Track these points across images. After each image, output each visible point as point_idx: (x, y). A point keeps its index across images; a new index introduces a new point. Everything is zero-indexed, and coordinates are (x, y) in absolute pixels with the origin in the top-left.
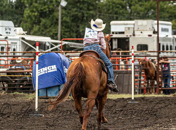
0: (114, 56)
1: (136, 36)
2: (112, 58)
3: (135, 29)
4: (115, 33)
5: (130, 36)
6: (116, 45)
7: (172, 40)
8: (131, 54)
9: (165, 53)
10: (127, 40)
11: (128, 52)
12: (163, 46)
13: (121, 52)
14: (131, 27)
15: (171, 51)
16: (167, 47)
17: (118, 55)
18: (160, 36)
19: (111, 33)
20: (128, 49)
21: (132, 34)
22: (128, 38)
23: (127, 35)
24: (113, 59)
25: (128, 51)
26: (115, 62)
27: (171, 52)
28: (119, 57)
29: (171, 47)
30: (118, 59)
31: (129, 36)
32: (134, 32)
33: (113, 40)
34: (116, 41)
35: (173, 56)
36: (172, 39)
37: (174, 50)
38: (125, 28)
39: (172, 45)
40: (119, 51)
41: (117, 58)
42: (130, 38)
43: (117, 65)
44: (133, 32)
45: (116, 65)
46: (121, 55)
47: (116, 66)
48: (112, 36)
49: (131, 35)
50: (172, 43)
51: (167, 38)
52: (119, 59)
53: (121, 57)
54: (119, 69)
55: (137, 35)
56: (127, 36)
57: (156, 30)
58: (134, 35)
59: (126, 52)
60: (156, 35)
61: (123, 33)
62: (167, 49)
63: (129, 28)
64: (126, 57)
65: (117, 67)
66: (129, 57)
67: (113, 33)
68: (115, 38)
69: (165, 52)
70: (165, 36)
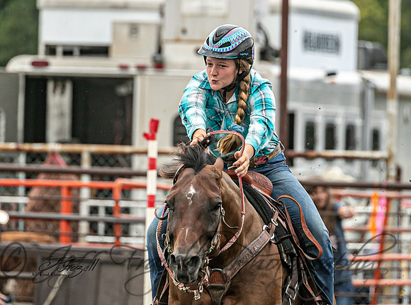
0: (49, 173)
1: (170, 72)
2: (42, 180)
3: (167, 35)
4: (60, 50)
5: (141, 68)
6: (61, 115)
7: (356, 100)
8: (139, 163)
9: (320, 161)
10: (123, 90)
11: (124, 155)
12: (310, 129)
13: (87, 150)
14: (147, 25)
15: (350, 153)
16: (330, 130)
17: (74, 168)
18: (293, 73)
19: (42, 49)
20: (127, 139)
21: (147, 61)
22: (128, 80)
23: (125, 62)
24: (48, 188)
25: (127, 149)
26: (58, 201)
27: (349, 160)
28: (79, 174)
29: (350, 131)
30: (70, 189)
31: (132, 71)
32: (160, 50)
33: (50, 85)
34: (63, 92)
35: (360, 178)
36: (357, 91)
37: (364, 149)
38: (116, 25)
39: (358, 122)
40: (76, 147)
41: (65, 182)
42: (138, 82)
43: (68, 221)
44: (152, 50)
45: (58, 220)
46: (86, 165)
47: (63, 225)
48: (45, 64)
49: (141, 62)
50: (355, 110)
51: (333, 84)
52: (79, 188)
53: (86, 180)
54: (75, 237)
55: (175, 66)
56: (124, 67)
57: (276, 43)
58: (159, 65)
59: (113, 155)
60: (275, 70)
61: (102, 51)
62: (330, 144)
63: (134, 28)
64: (112, 177)
65: (63, 228)
66: (129, 176)
67: (51, 50)
68: (60, 80)
69: (319, 156)
70: (319, 74)
